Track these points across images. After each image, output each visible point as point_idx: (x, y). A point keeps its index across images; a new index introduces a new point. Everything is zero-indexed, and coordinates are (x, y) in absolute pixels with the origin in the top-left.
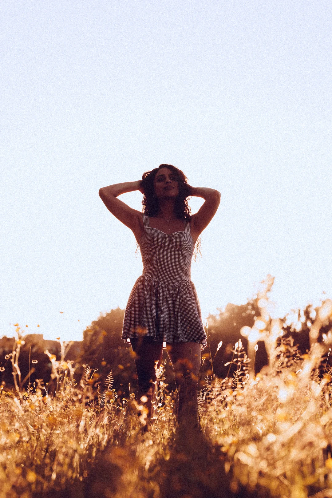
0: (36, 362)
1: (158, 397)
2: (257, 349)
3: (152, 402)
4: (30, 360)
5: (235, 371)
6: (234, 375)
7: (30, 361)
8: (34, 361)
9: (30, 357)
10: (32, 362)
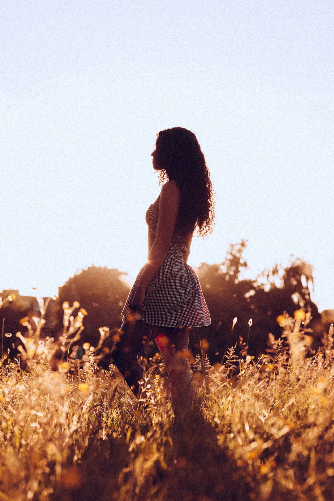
0: (10, 335)
1: (147, 378)
2: (252, 323)
3: (139, 382)
4: (4, 333)
5: (229, 349)
6: (228, 353)
7: (3, 335)
8: (8, 334)
9: (3, 330)
10: (6, 335)
